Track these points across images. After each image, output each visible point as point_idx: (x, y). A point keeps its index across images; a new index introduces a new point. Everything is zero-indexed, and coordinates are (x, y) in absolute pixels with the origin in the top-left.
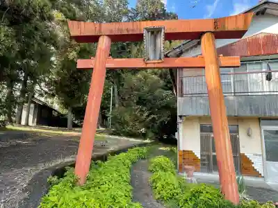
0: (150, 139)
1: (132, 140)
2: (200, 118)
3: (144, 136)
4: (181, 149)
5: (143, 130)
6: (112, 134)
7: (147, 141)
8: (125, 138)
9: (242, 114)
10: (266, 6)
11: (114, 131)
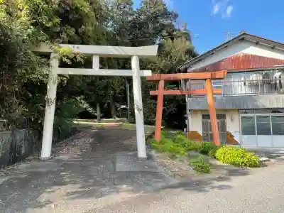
2: (202, 111)
4: (190, 130)
9: (227, 108)
10: (244, 36)
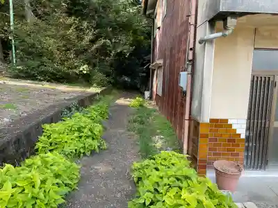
0: (98, 84)
1: (62, 88)
3: (87, 79)
5: (85, 68)
6: (17, 77)
7: (94, 90)
8: (47, 85)
11: (21, 71)
